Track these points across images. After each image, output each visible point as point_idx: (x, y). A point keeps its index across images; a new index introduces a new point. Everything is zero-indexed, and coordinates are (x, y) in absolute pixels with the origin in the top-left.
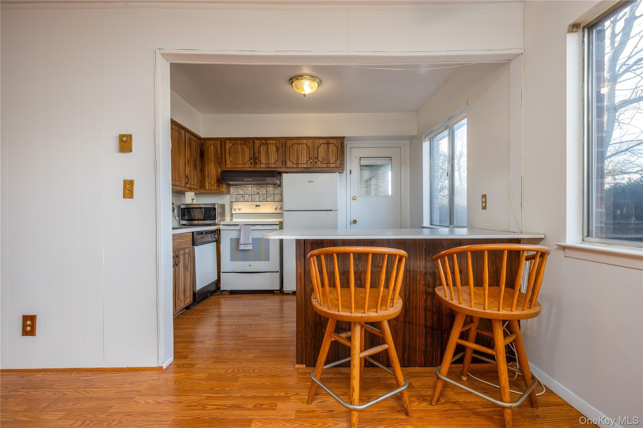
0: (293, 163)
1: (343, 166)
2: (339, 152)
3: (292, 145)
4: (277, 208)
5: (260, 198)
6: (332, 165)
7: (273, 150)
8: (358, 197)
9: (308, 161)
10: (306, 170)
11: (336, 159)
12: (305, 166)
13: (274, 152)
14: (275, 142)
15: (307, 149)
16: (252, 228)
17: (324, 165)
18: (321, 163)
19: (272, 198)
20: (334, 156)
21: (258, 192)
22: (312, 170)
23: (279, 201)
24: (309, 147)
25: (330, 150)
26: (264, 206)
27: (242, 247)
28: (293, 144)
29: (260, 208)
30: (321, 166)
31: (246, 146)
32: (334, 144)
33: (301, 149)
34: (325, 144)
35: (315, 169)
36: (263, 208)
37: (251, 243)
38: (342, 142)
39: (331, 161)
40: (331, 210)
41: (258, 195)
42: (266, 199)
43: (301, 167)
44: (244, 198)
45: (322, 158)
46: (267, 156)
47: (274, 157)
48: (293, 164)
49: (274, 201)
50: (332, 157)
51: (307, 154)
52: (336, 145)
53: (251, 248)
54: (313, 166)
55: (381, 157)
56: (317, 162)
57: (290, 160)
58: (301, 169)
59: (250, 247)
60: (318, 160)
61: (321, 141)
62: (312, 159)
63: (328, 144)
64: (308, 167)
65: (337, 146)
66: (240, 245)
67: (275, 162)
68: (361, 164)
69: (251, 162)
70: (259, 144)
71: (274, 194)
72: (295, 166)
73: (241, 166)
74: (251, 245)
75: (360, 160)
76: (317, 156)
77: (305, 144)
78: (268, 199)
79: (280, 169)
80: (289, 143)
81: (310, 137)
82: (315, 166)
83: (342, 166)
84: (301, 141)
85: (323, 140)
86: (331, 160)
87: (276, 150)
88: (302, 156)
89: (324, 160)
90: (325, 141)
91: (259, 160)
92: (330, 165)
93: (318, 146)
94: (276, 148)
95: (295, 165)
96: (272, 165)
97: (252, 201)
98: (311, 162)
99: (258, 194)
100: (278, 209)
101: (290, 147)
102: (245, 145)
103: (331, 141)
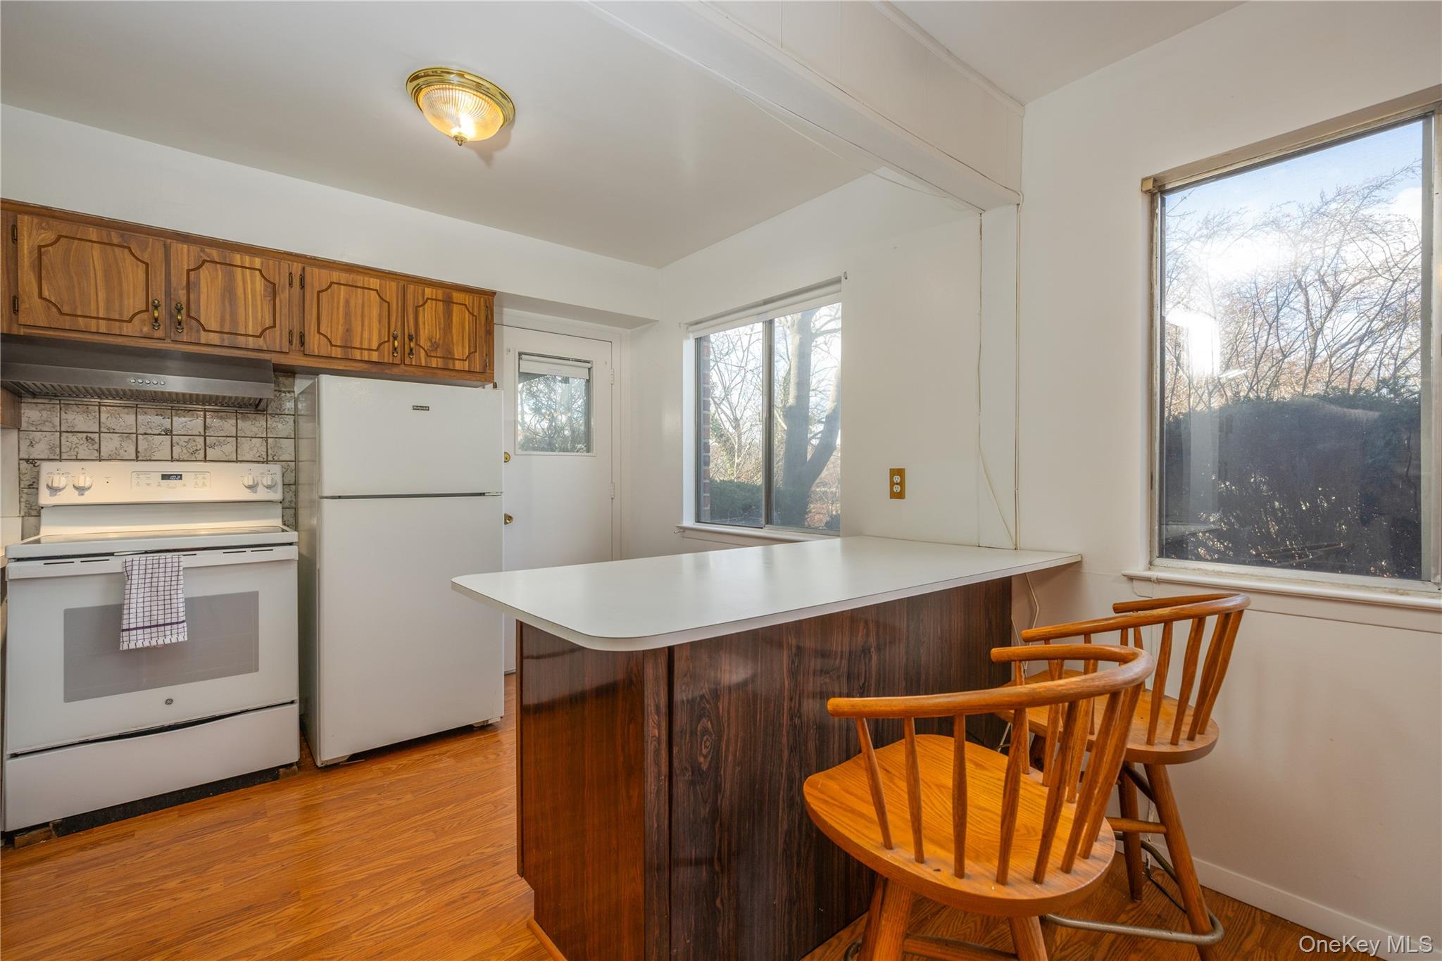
0: (331, 343)
1: (490, 369)
2: (482, 332)
3: (330, 286)
4: (258, 484)
5: (177, 449)
6: (458, 365)
7: (253, 291)
8: (515, 455)
9: (383, 343)
10: (374, 369)
11: (472, 350)
12: (375, 357)
13: (259, 298)
14: (262, 263)
15: (381, 307)
16: (186, 561)
17: (434, 362)
18: (427, 355)
19: (229, 448)
20: (467, 341)
21: (169, 427)
22: (396, 370)
23: (258, 462)
24: (389, 303)
25: (454, 320)
26: (200, 477)
27: (136, 640)
28: (332, 283)
29: (184, 485)
30: (426, 362)
31: (129, 258)
32: (465, 305)
33: (360, 301)
34: (440, 301)
35: (406, 371)
36: (196, 484)
37: (181, 619)
38: (488, 305)
39: (456, 354)
40: (482, 494)
41: (168, 437)
42: (202, 451)
43: (359, 358)
44: (96, 446)
45: (430, 340)
46: (227, 304)
47: (259, 315)
48: (332, 345)
49: (237, 461)
50: (460, 344)
51: (380, 321)
52: (471, 310)
53: (183, 637)
54: (403, 361)
55: (568, 359)
56: (414, 351)
57: (319, 332)
58: (360, 364)
59: (179, 635)
60: (417, 344)
61: (428, 292)
62: (399, 338)
63: (448, 302)
64: (386, 361)
65: (475, 314)
66: (125, 634)
67: (260, 331)
68: (521, 371)
69: (156, 320)
70: (192, 258)
71: (236, 437)
72: (338, 352)
73: (103, 325)
74: (180, 625)
75: (520, 359)
76: (413, 333)
77: (377, 290)
78: (211, 453)
79: (283, 356)
80: (317, 278)
81: (390, 273)
82: (407, 361)
83: (488, 371)
84: (360, 280)
85: (434, 291)
86: (455, 350)
87: (265, 290)
88: (363, 325)
89: (435, 346)
90: (440, 294)
91: (188, 315)
92: (454, 364)
93: (416, 305)
94: (265, 286)
95: (339, 349)
96: (251, 338)
97: (137, 459)
98: (395, 349)
99: (168, 432)
100: (260, 488)
101: (319, 292)
102: (126, 251)
103: (457, 296)
